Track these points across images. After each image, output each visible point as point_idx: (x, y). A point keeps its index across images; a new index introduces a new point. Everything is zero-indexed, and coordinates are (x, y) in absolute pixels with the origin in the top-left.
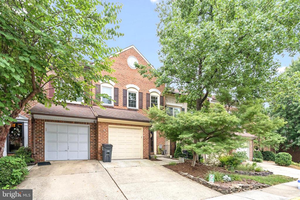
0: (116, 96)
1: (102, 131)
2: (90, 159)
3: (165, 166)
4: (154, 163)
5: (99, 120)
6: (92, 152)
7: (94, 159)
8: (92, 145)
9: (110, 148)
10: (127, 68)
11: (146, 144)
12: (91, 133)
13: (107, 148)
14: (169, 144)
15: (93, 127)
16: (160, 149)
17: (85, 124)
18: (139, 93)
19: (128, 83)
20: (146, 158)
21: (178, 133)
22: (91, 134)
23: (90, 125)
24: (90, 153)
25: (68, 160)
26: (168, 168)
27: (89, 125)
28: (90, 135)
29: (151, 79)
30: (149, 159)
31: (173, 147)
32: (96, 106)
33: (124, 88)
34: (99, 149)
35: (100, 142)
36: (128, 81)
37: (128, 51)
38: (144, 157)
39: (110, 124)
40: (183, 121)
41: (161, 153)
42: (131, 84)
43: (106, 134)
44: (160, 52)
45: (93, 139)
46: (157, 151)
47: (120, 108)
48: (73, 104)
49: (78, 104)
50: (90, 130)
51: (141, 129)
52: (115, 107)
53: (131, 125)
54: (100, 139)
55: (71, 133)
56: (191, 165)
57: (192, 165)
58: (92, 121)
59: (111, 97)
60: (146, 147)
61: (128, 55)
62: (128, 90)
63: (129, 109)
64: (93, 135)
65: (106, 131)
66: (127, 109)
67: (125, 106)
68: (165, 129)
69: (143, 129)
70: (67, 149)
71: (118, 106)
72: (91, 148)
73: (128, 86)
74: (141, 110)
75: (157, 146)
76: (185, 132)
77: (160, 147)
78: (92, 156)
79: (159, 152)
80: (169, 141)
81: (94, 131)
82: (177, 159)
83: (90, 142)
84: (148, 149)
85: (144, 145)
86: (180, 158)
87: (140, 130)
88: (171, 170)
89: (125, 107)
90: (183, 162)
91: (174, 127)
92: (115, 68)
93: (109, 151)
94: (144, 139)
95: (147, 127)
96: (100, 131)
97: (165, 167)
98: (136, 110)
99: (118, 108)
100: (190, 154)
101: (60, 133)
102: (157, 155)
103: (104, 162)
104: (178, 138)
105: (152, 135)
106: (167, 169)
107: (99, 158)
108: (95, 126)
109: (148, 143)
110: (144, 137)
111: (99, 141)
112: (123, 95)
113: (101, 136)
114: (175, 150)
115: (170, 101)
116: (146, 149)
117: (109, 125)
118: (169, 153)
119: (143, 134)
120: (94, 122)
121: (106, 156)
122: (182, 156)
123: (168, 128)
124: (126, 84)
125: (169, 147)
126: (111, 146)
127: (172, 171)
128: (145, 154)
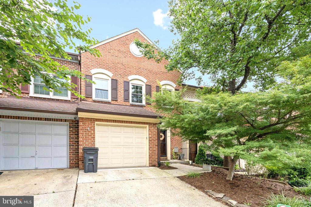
0: (114, 88)
1: (85, 130)
2: (70, 167)
3: (182, 178)
4: (164, 173)
5: (81, 115)
6: (72, 158)
7: (76, 167)
8: (72, 149)
9: (93, 153)
10: (130, 56)
11: (154, 147)
12: (71, 133)
13: (88, 153)
14: (188, 147)
15: (74, 125)
16: (175, 153)
17: (61, 121)
18: (146, 85)
19: (131, 73)
20: (154, 166)
21: (204, 128)
22: (71, 135)
23: (70, 123)
24: (70, 160)
25: (36, 169)
26: (187, 182)
27: (68, 123)
28: (69, 136)
29: (159, 62)
30: (158, 167)
31: (193, 150)
32: (86, 101)
33: (125, 80)
34: (80, 155)
35: (81, 145)
36: (130, 71)
37: (130, 35)
38: (151, 164)
39: (98, 121)
40: (215, 106)
41: (177, 158)
42: (135, 75)
43: (91, 134)
44: (173, 28)
45: (73, 142)
46: (172, 155)
47: (120, 104)
48: (55, 99)
49: (62, 100)
50: (69, 129)
51: (146, 127)
52: (113, 102)
53: (131, 122)
54: (81, 141)
55: (39, 134)
56: (225, 179)
57: (227, 179)
58: (72, 117)
59: (108, 91)
60: (154, 151)
61: (131, 40)
62: (130, 82)
63: (132, 105)
64: (74, 136)
65: (91, 130)
66: (129, 105)
67: (128, 101)
68: (180, 122)
69: (149, 128)
70: (34, 155)
71: (117, 101)
72: (71, 153)
73: (130, 78)
74: (148, 106)
75: (172, 149)
76: (217, 125)
77: (176, 150)
78: (72, 163)
79: (174, 157)
80: (188, 141)
81: (75, 131)
82: (199, 167)
83: (70, 145)
84: (157, 153)
85: (150, 148)
86: (205, 166)
87: (145, 129)
88: (192, 185)
89: (126, 103)
90: (210, 171)
91: (197, 117)
92: (113, 56)
93: (93, 157)
94: (151, 141)
95: (155, 124)
96: (81, 129)
97: (182, 180)
98: (142, 106)
99: (117, 103)
100: (217, 159)
101: (22, 133)
102: (172, 161)
103: (85, 172)
104: (204, 135)
105: (164, 135)
106: (184, 183)
107: (81, 166)
108: (76, 124)
109: (156, 146)
110: (151, 138)
111: (80, 143)
112: (124, 87)
113: (84, 137)
114: (196, 153)
115: (188, 96)
116: (153, 153)
117: (96, 123)
118: (188, 157)
119: (149, 134)
120: (75, 118)
121: (87, 165)
122: (207, 162)
123: (186, 120)
124: (128, 75)
125: (188, 150)
126: (96, 150)
127: (193, 188)
128: (151, 160)
